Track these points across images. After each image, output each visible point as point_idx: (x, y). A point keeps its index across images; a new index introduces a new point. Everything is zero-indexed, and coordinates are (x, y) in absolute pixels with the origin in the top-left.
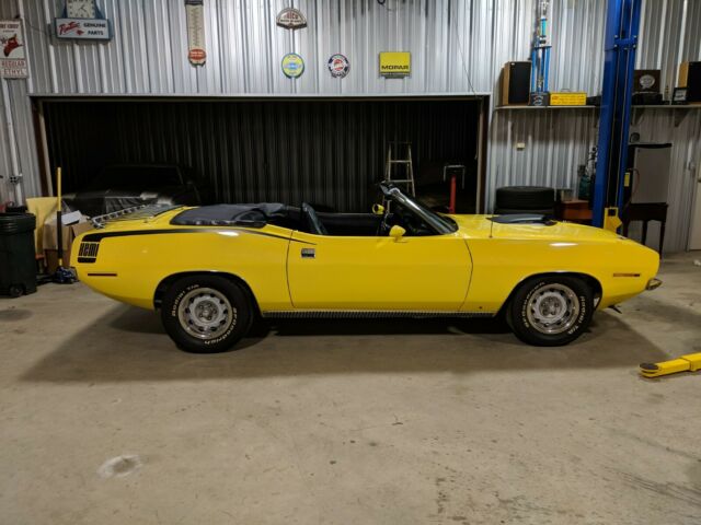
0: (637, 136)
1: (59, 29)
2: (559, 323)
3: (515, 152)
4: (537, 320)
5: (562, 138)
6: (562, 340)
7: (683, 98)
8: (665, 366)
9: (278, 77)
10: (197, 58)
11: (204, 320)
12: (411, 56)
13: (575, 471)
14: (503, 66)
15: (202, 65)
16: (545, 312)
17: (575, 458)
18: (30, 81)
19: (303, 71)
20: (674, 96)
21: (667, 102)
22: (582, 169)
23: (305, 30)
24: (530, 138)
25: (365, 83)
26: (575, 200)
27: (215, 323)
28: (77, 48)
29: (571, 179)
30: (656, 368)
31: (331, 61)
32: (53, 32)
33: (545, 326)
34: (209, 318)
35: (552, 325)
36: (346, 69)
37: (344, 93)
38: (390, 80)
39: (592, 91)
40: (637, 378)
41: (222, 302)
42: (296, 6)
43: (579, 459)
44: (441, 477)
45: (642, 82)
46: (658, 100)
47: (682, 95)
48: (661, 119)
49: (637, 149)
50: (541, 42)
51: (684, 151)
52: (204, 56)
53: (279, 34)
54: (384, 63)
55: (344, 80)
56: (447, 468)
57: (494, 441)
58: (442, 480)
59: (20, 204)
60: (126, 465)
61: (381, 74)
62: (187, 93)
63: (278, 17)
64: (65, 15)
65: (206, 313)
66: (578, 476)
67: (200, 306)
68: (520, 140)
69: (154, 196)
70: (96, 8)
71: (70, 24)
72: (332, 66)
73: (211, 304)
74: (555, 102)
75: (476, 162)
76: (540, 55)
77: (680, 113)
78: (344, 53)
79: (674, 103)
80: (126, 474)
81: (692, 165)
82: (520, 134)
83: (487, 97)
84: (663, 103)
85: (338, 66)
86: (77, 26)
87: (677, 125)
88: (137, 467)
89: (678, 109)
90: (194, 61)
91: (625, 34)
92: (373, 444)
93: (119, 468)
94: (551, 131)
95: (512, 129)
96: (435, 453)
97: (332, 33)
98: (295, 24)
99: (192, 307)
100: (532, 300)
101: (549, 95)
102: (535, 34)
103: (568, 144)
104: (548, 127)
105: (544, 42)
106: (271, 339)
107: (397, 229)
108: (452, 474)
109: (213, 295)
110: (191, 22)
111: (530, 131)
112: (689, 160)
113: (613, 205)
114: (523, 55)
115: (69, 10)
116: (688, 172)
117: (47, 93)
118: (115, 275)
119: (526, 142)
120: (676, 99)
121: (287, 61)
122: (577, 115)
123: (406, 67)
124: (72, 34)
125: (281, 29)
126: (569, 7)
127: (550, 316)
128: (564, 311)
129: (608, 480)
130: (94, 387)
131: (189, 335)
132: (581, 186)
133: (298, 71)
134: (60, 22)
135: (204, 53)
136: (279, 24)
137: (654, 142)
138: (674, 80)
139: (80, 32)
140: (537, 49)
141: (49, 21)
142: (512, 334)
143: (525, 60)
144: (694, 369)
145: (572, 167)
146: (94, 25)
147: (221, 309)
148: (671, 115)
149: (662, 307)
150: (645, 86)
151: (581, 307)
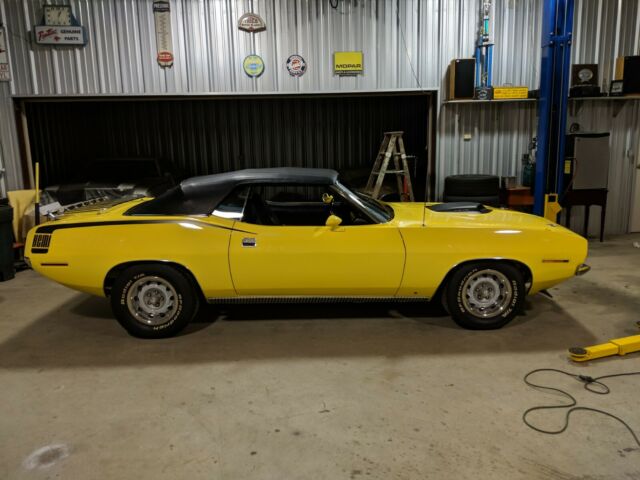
0: (576, 126)
1: (38, 36)
2: (493, 307)
3: (462, 142)
4: (473, 305)
5: (507, 129)
6: (497, 323)
7: (620, 90)
8: (594, 350)
9: (241, 76)
10: (165, 61)
11: (152, 306)
12: (363, 55)
13: (492, 462)
14: (449, 63)
15: (170, 66)
16: (480, 297)
17: (494, 448)
18: (12, 83)
19: (263, 71)
20: (611, 88)
21: (605, 94)
22: (526, 157)
23: (264, 33)
24: (476, 130)
25: (321, 81)
26: (519, 187)
27: (163, 309)
28: (55, 53)
29: (516, 168)
30: (585, 352)
31: (289, 61)
32: (33, 38)
33: (480, 310)
34: (157, 304)
35: (486, 308)
36: (303, 68)
37: (302, 91)
38: (344, 78)
39: (533, 86)
40: (566, 362)
41: (168, 289)
42: (255, 12)
43: (499, 449)
44: (357, 469)
45: (581, 76)
46: (596, 92)
47: (619, 88)
48: (599, 110)
49: (576, 138)
50: (484, 41)
51: (622, 140)
52: (172, 59)
53: (241, 37)
54: (338, 62)
55: (301, 78)
56: (365, 459)
57: (417, 430)
58: (358, 472)
59: (4, 196)
60: (53, 455)
61: (336, 73)
62: (156, 92)
63: (240, 22)
64: (43, 23)
65: (154, 300)
66: (495, 468)
67: (148, 294)
68: (467, 132)
69: (131, 187)
70: (71, 16)
71: (49, 31)
72: (290, 65)
73: (158, 292)
74: (499, 96)
75: (427, 152)
76: (484, 53)
77: (618, 104)
78: (300, 54)
79: (611, 94)
80: (49, 465)
81: (631, 154)
82: (467, 126)
83: (435, 93)
84: (602, 95)
85: (296, 65)
86: (54, 32)
87: (615, 116)
88: (62, 457)
89: (616, 101)
90: (163, 63)
91: (560, 31)
92: (297, 434)
93: (45, 459)
94: (496, 123)
95: (459, 121)
96: (357, 443)
97: (290, 35)
98: (255, 27)
99: (141, 295)
100: (466, 286)
101: (492, 89)
102: (479, 33)
103: (512, 134)
104: (493, 119)
105: (487, 40)
106: (220, 324)
107: (334, 219)
108: (369, 466)
109: (159, 283)
110: (159, 27)
111: (476, 124)
112: (628, 148)
113: (553, 192)
114: (468, 53)
115: (47, 19)
116: (627, 159)
117: (28, 94)
118: (66, 265)
119: (473, 133)
120: (613, 91)
121: (249, 61)
122: (520, 107)
123: (358, 66)
124: (50, 40)
125: (241, 32)
126: (510, 7)
127: (484, 300)
128: (497, 295)
129: (524, 473)
130: (43, 373)
131: (138, 321)
132: (525, 173)
133: (259, 71)
134: (38, 29)
135: (171, 56)
136: (240, 28)
137: (594, 131)
138: (612, 73)
139: (57, 38)
140: (481, 47)
141: (29, 28)
142: (449, 318)
143: (470, 57)
144: (623, 353)
145: (517, 156)
146: (69, 32)
147: (168, 295)
148: (609, 106)
149: (599, 289)
150: (583, 80)
151: (513, 291)
